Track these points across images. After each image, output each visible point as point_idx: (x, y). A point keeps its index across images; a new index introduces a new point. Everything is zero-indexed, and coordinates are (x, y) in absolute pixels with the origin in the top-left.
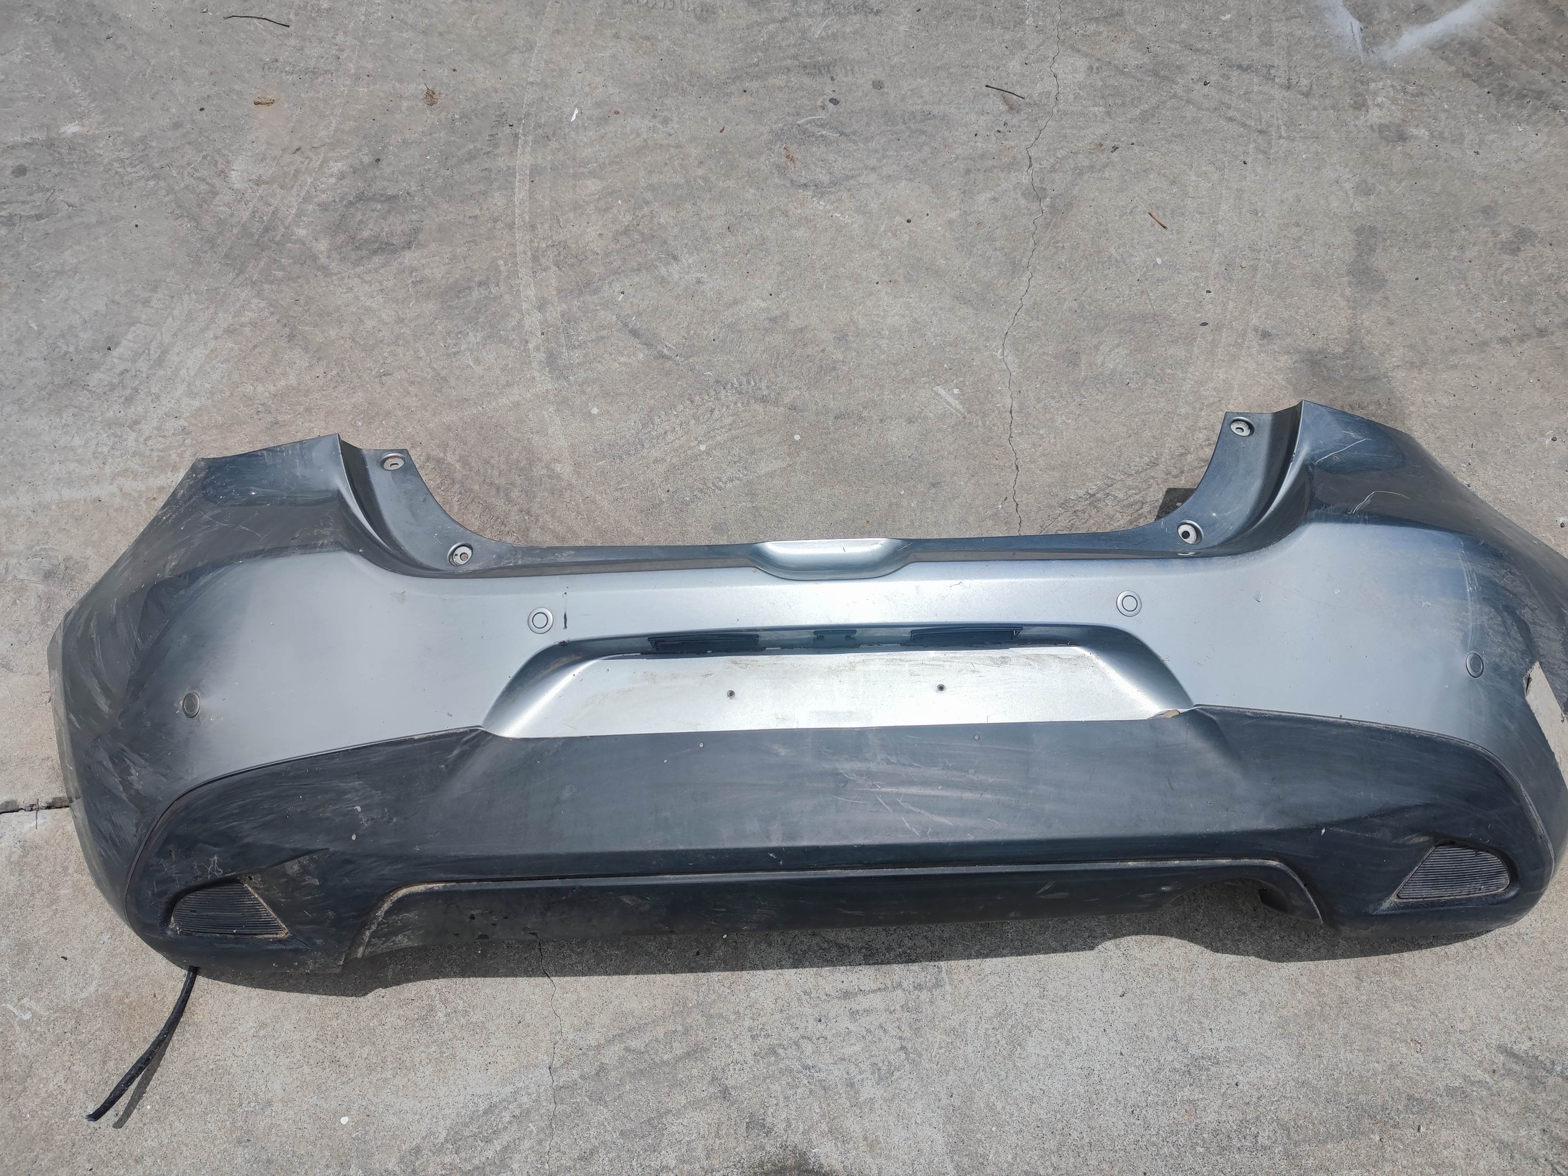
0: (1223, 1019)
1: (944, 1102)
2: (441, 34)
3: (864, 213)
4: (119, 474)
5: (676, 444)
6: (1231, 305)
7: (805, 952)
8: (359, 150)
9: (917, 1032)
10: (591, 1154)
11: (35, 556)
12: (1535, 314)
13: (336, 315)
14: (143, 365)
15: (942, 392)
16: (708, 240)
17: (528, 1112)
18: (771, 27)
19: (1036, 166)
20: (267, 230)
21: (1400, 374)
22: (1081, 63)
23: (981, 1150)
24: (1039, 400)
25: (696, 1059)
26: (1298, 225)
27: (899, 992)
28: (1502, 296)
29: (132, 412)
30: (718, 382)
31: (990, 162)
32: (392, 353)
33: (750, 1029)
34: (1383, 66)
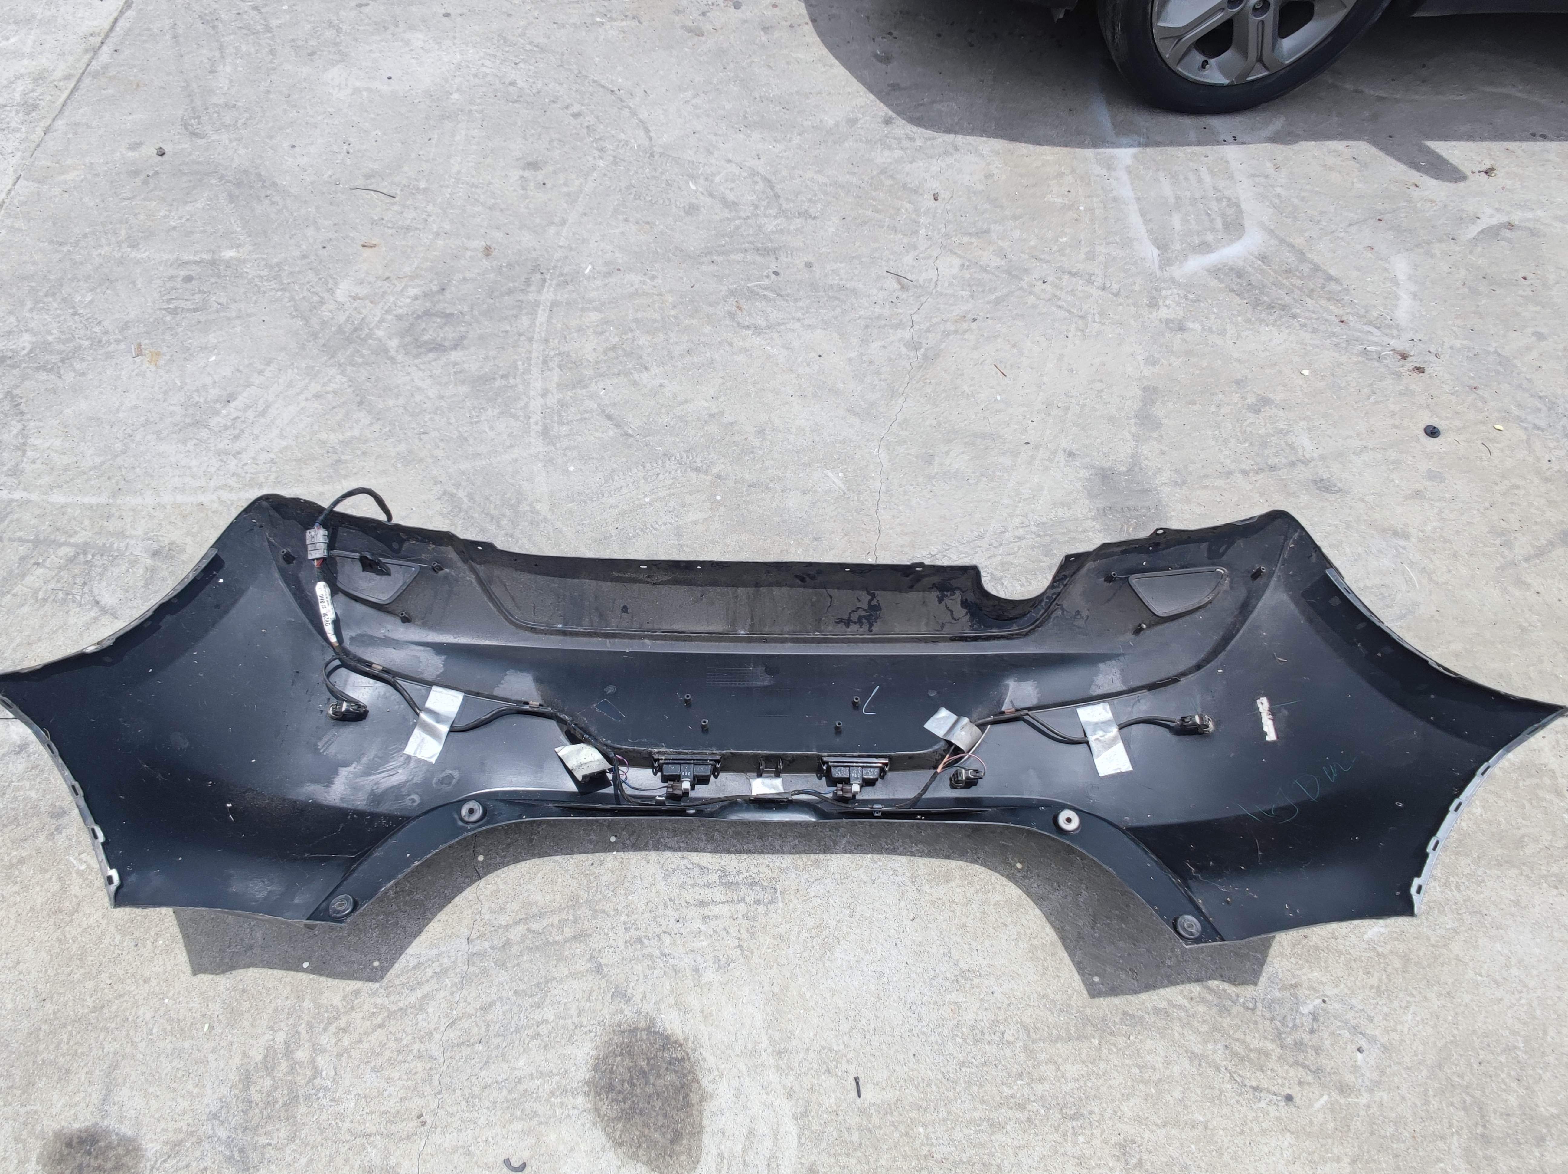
0: (987, 943)
1: (767, 988)
2: (502, 210)
3: (788, 348)
4: (219, 487)
5: (628, 496)
6: (1048, 432)
7: (674, 870)
8: (431, 282)
9: (752, 935)
10: (490, 1006)
11: (149, 539)
12: (1268, 456)
13: (396, 390)
14: (250, 414)
15: (831, 475)
16: (672, 358)
17: (447, 970)
18: (737, 222)
19: (916, 327)
20: (356, 330)
21: (1167, 489)
22: (957, 262)
23: (790, 1027)
24: (901, 486)
25: (581, 941)
26: (1101, 381)
27: (743, 904)
28: (1246, 441)
29: (237, 446)
30: (665, 455)
31: (883, 322)
32: (432, 420)
33: (625, 923)
34: (1173, 280)
